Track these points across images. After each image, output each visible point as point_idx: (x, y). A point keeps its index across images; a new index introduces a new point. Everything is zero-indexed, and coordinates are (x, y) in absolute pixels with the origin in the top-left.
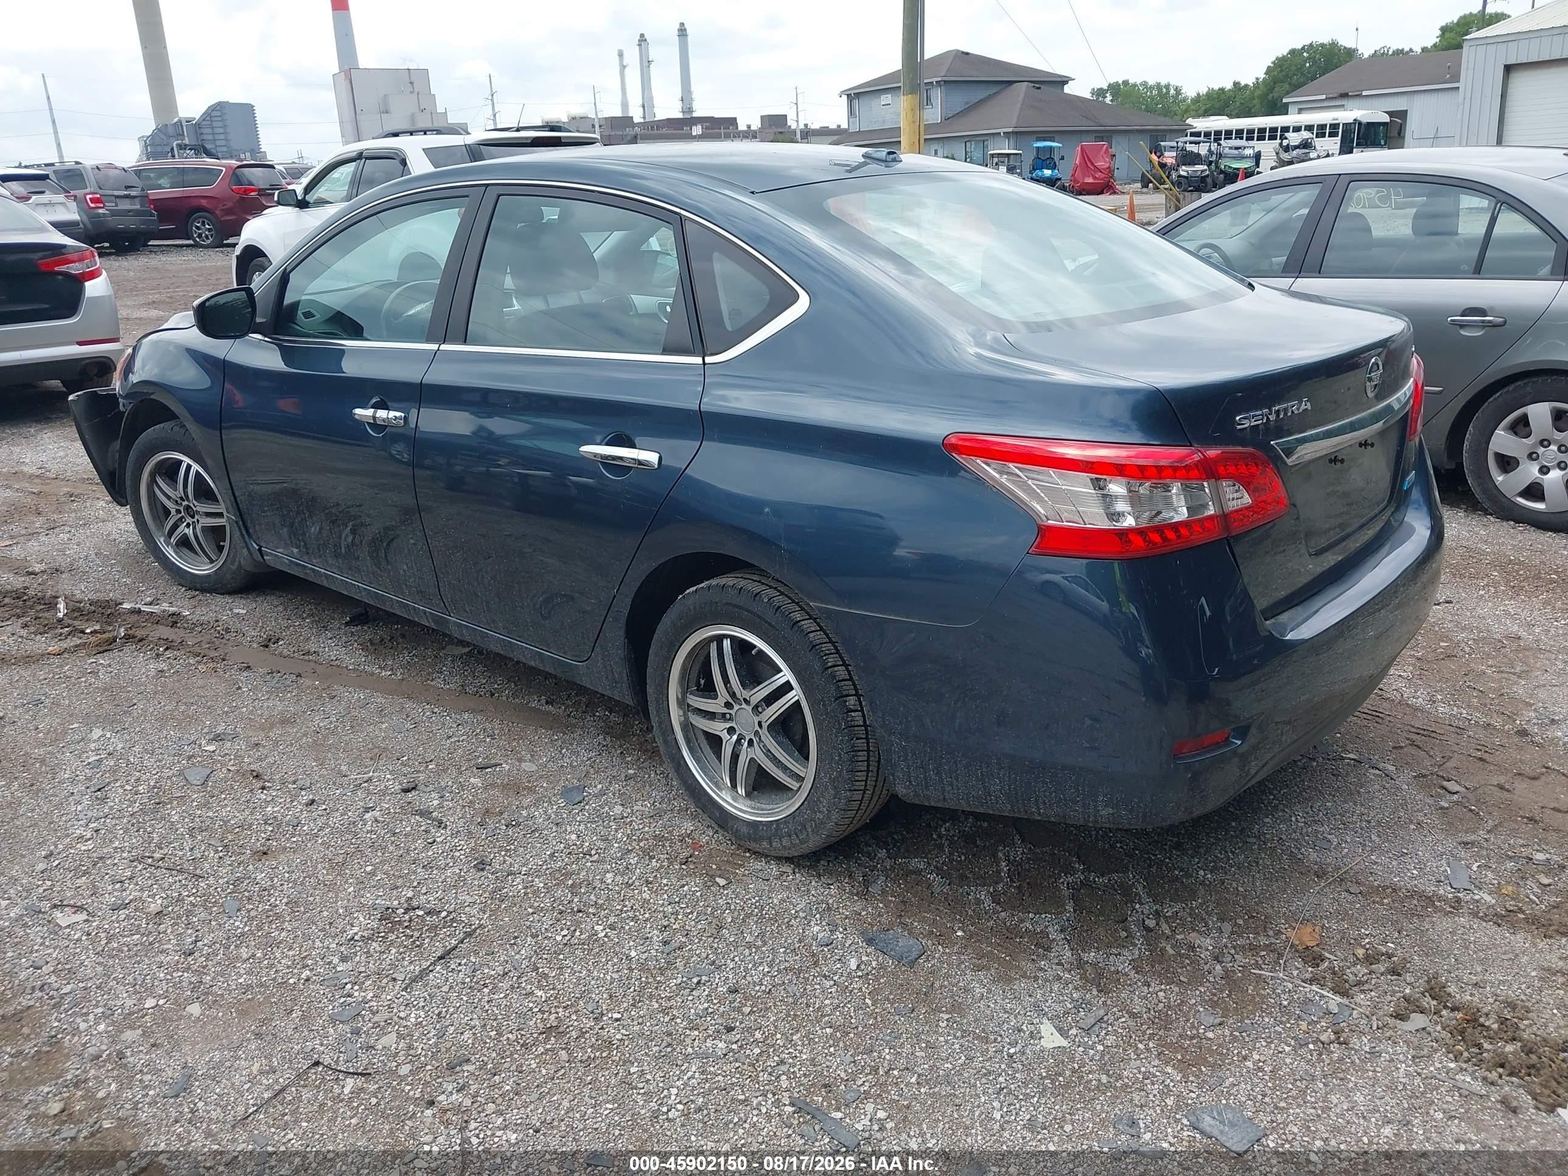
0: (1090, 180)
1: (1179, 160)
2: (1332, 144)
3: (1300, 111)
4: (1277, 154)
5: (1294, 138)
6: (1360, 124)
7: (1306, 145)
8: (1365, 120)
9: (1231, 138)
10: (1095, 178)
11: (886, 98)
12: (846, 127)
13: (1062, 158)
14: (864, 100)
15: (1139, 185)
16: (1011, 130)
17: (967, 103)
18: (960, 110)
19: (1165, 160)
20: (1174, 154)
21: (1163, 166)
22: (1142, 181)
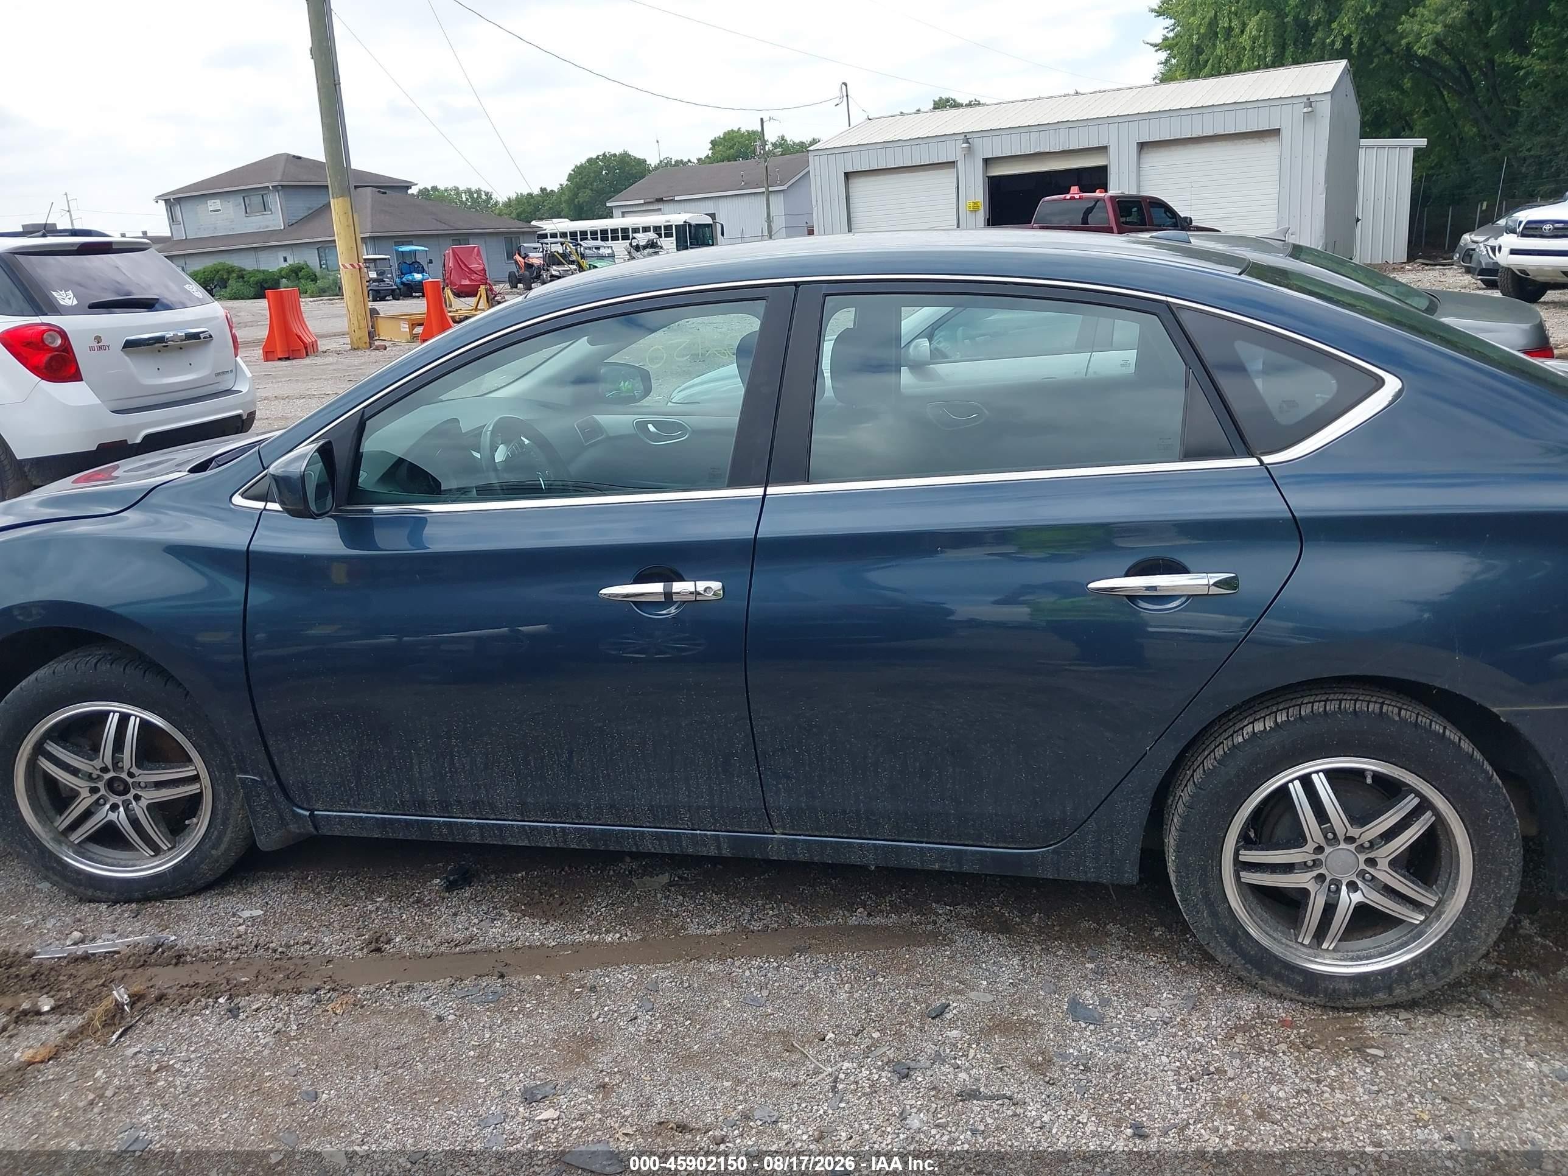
0: (467, 282)
1: (547, 260)
2: (669, 243)
3: (624, 214)
4: (629, 253)
5: (642, 238)
6: (690, 225)
7: (652, 245)
8: (693, 223)
9: (587, 239)
10: (471, 280)
11: (214, 204)
12: (170, 235)
13: (431, 262)
14: (187, 207)
15: (508, 286)
16: (367, 235)
17: (310, 209)
18: (303, 215)
19: (531, 261)
20: (541, 255)
21: (529, 266)
22: (510, 282)
